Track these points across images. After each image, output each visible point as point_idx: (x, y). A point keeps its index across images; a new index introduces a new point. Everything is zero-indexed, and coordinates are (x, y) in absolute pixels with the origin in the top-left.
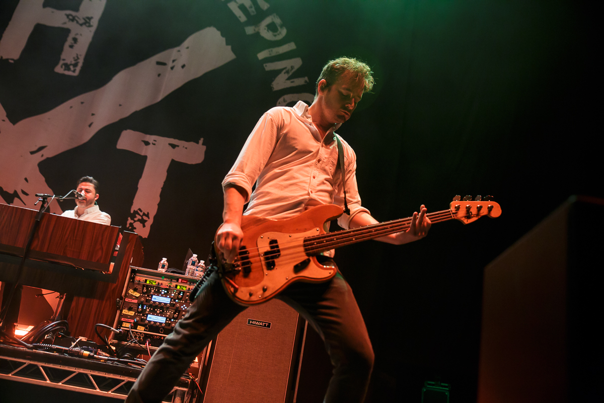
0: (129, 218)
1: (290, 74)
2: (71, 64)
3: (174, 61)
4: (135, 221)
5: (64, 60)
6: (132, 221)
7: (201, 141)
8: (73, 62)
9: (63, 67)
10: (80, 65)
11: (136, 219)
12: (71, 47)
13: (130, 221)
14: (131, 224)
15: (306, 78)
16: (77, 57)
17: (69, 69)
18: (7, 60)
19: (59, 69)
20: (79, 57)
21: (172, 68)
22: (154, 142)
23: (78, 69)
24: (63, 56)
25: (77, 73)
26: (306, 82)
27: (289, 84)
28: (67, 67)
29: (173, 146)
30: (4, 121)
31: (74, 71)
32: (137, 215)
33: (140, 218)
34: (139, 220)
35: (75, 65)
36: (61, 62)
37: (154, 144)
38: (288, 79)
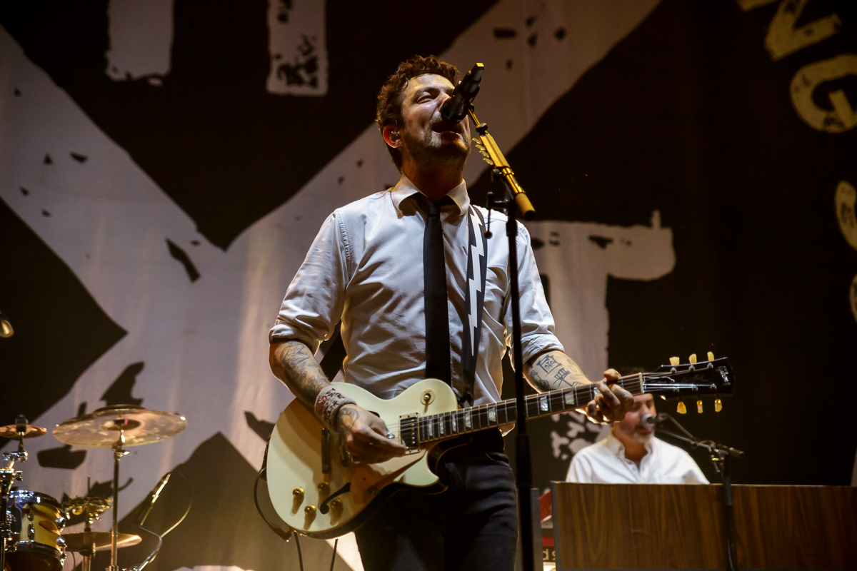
0: (554, 435)
1: (799, 10)
2: (298, 67)
3: (530, 22)
4: (571, 440)
5: (278, 57)
6: (564, 441)
7: (656, 219)
8: (302, 60)
9: (283, 75)
10: (323, 64)
11: (572, 434)
12: (283, 18)
13: (557, 441)
14: (564, 449)
15: (835, 18)
16: (307, 43)
17: (299, 81)
18: (144, 80)
19: (276, 85)
20: (312, 43)
21: (532, 41)
22: (554, 239)
23: (322, 75)
24: (274, 48)
25: (322, 89)
26: (836, 26)
27: (801, 40)
28: (291, 73)
29: (602, 242)
30: (195, 243)
31: (314, 83)
32: (572, 425)
33: (581, 429)
34: (579, 435)
35: (311, 66)
36: (275, 65)
37: (556, 244)
38: (799, 24)
